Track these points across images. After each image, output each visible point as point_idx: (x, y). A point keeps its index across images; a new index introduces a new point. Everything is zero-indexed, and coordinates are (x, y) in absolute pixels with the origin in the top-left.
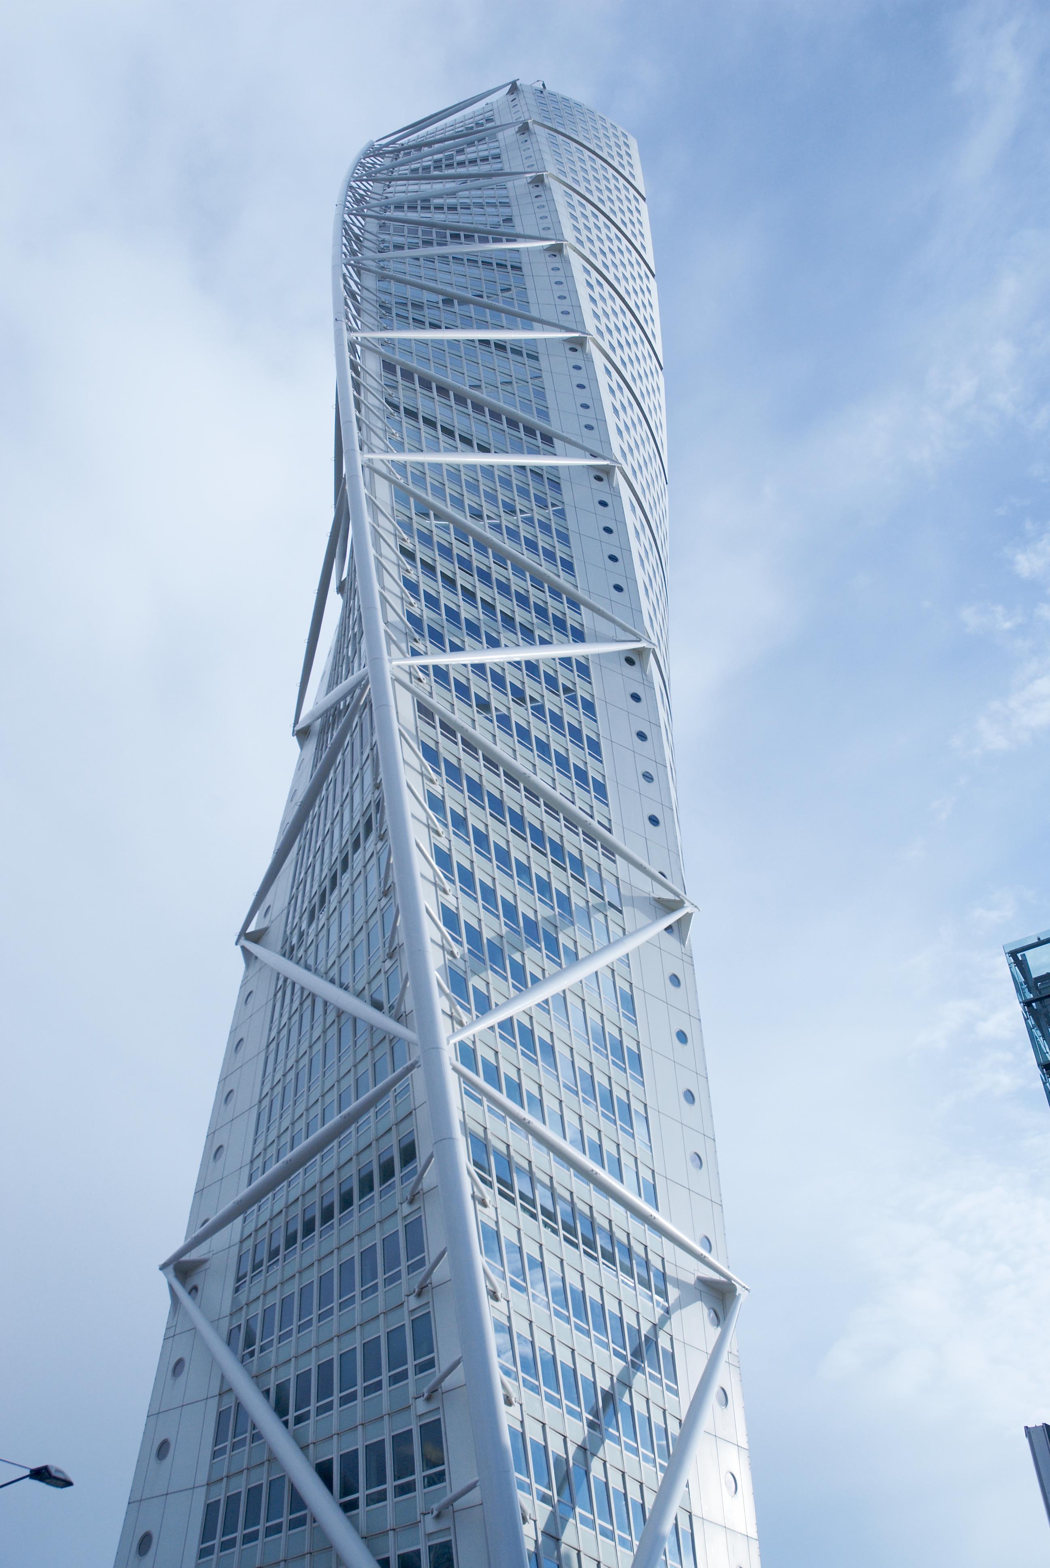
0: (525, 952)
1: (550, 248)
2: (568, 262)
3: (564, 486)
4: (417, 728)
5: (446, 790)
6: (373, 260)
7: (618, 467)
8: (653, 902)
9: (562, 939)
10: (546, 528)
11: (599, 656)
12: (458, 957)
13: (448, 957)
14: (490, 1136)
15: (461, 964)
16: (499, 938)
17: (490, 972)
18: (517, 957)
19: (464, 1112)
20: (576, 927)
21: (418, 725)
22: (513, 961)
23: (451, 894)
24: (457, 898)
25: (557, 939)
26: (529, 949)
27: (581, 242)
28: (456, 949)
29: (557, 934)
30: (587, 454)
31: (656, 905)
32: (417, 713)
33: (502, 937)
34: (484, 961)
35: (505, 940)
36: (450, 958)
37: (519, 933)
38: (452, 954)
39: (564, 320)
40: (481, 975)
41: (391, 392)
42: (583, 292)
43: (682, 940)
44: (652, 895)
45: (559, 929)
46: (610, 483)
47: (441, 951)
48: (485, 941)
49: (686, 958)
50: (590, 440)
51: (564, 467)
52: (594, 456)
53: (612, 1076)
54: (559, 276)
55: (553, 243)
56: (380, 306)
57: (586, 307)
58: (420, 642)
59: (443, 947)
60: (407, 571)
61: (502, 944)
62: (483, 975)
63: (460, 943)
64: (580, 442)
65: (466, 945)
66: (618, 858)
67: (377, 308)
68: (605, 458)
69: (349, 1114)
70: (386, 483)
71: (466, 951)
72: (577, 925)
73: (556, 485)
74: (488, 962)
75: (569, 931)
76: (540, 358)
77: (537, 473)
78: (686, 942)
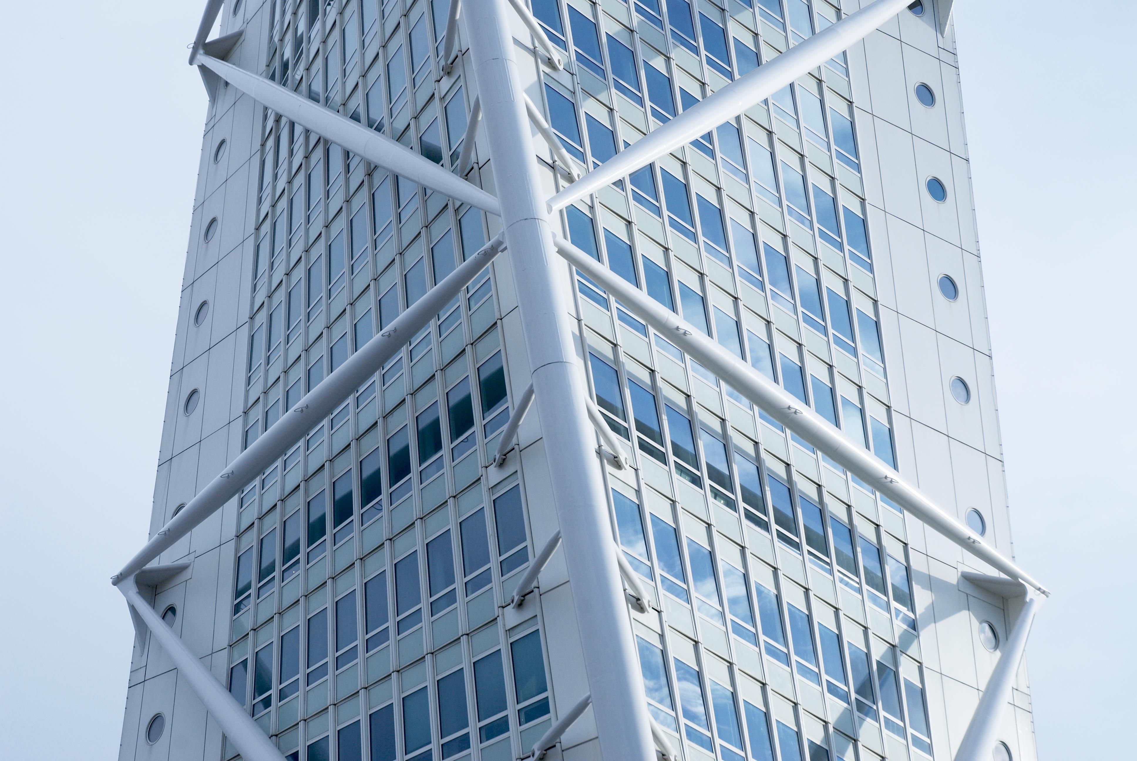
0: (672, 55)
9: (734, 31)
12: (561, 68)
13: (543, 68)
14: (623, 358)
15: (565, 79)
16: (626, 34)
17: (614, 91)
18: (658, 63)
19: (579, 321)
20: (757, 10)
22: (651, 70)
25: (724, 32)
26: (678, 49)
28: (557, 55)
29: (725, 23)
33: (632, 31)
34: (603, 73)
35: (637, 37)
36: (548, 70)
37: (660, 23)
38: (550, 62)
40: (598, 97)
43: (939, 25)
45: (727, 15)
47: (532, 59)
48: (604, 39)
49: (945, 56)
53: (820, 256)
59: (534, 52)
61: (633, 42)
62: (603, 97)
63: (564, 45)
65: (572, 47)
69: (395, 330)
71: (573, 57)
72: (758, 6)
74: (611, 76)
75: (745, 16)
78: (946, 24)
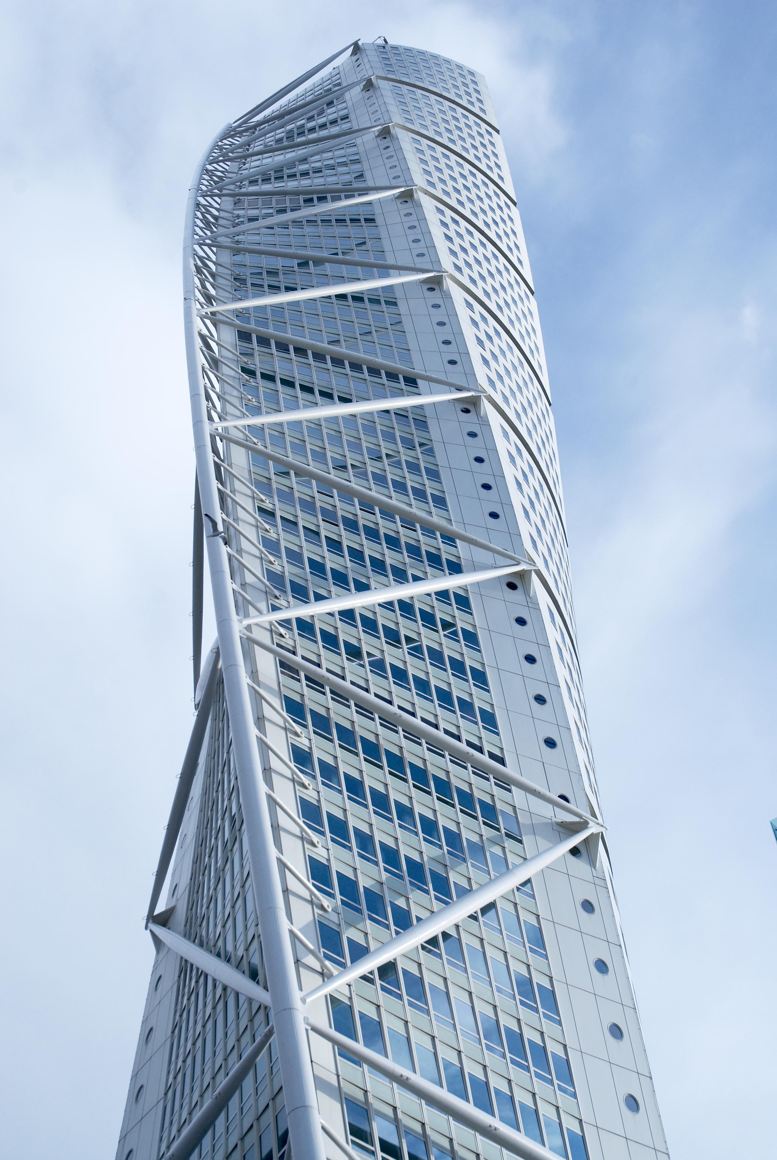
0: (410, 896)
1: (401, 195)
2: (419, 205)
3: (432, 424)
4: (279, 683)
5: (313, 742)
6: (226, 236)
7: (484, 396)
8: (556, 827)
9: (453, 877)
10: (414, 467)
11: (478, 584)
12: (330, 910)
13: (317, 911)
14: (371, 1099)
15: (334, 917)
16: (378, 885)
17: (368, 922)
18: (401, 902)
19: (338, 1076)
20: (469, 864)
21: (281, 681)
22: (395, 908)
23: (319, 846)
24: (328, 850)
25: (447, 879)
26: (415, 892)
27: (432, 184)
28: (326, 901)
29: (447, 873)
30: (453, 389)
31: (560, 829)
32: (279, 669)
33: (382, 884)
34: (359, 911)
35: (385, 887)
36: (321, 912)
37: (401, 877)
38: (322, 908)
39: (420, 263)
40: (357, 927)
41: (246, 360)
42: (437, 232)
43: (592, 862)
44: (554, 819)
45: (449, 868)
46: (478, 413)
47: (310, 906)
48: (362, 890)
49: (597, 881)
50: (455, 375)
51: (429, 405)
52: (459, 389)
53: (521, 1018)
54: (412, 221)
55: (402, 189)
56: (235, 279)
57: (441, 246)
58: (282, 598)
59: (311, 902)
60: (266, 530)
61: (383, 891)
62: (360, 926)
63: (332, 896)
64: (444, 378)
65: (339, 897)
66: (513, 788)
67: (232, 282)
68: (469, 390)
69: (219, 1094)
70: (243, 450)
71: (339, 903)
72: (470, 861)
73: (422, 424)
74: (366, 912)
75: (462, 868)
76: (398, 303)
77: (401, 415)
78: (596, 862)
